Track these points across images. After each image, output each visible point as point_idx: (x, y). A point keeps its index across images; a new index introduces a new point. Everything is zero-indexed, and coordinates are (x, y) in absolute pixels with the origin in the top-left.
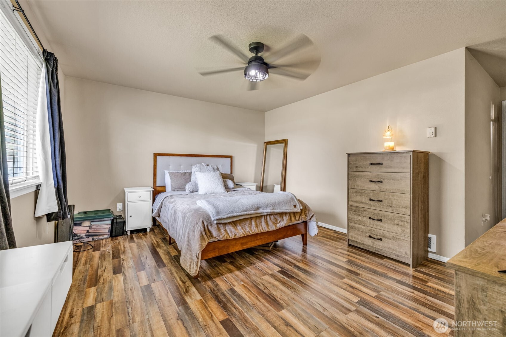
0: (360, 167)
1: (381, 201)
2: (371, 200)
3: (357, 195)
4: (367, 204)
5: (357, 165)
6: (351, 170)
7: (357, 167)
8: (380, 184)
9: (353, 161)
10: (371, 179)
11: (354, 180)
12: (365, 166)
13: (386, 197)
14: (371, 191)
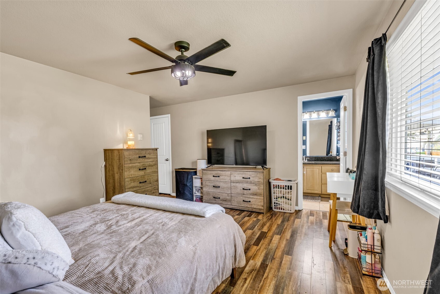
0: (132, 160)
1: (146, 182)
2: (140, 183)
3: (131, 183)
4: (138, 186)
5: (131, 159)
6: (126, 163)
7: (131, 160)
8: (144, 171)
9: (127, 155)
10: (140, 168)
11: (128, 171)
12: (136, 159)
13: (148, 178)
14: (140, 177)
